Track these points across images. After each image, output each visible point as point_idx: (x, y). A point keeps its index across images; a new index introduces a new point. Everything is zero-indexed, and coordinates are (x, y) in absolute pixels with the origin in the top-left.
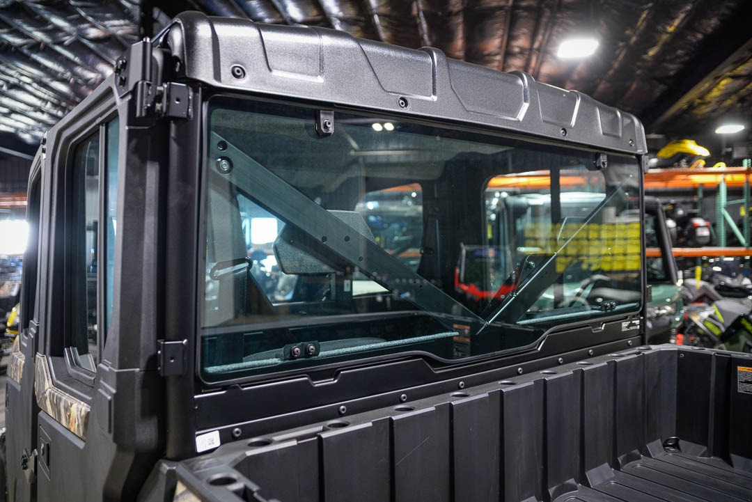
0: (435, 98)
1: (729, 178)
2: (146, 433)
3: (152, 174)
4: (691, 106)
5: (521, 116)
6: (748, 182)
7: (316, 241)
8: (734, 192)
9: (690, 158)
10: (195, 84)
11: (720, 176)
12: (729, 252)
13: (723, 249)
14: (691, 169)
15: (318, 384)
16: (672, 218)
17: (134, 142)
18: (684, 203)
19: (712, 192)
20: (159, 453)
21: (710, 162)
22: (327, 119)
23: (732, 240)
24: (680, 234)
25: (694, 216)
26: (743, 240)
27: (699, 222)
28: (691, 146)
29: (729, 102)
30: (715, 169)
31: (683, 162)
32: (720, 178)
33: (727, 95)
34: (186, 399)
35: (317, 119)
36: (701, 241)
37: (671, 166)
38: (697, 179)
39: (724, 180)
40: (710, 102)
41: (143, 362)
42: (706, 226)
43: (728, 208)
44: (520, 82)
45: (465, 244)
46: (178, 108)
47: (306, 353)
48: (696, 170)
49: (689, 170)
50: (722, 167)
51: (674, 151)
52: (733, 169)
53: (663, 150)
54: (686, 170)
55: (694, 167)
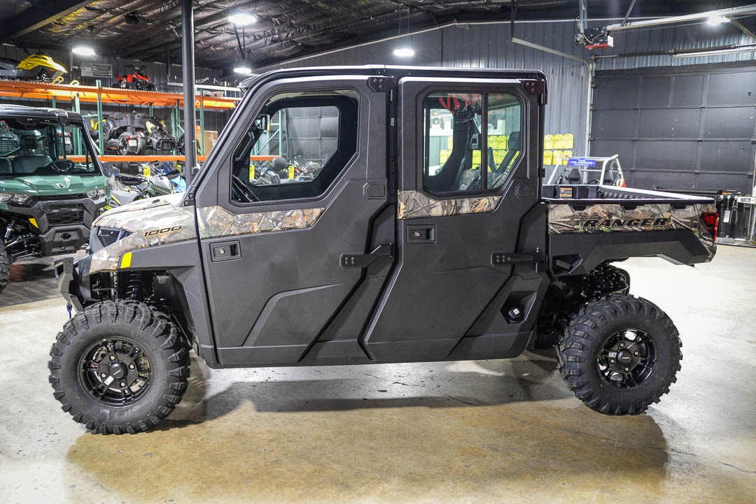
1: (81, 94)
4: (50, 26)
6: (99, 99)
9: (50, 73)
11: (75, 92)
14: (52, 84)
21: (67, 79)
28: (49, 62)
29: (80, 27)
30: (71, 85)
31: (44, 77)
32: (74, 94)
33: (81, 21)
37: (34, 79)
38: (54, 93)
39: (78, 94)
40: (65, 24)
48: (56, 85)
49: (50, 84)
50: (75, 84)
51: (35, 66)
52: (84, 87)
53: (22, 62)
54: (47, 84)
55: (56, 82)
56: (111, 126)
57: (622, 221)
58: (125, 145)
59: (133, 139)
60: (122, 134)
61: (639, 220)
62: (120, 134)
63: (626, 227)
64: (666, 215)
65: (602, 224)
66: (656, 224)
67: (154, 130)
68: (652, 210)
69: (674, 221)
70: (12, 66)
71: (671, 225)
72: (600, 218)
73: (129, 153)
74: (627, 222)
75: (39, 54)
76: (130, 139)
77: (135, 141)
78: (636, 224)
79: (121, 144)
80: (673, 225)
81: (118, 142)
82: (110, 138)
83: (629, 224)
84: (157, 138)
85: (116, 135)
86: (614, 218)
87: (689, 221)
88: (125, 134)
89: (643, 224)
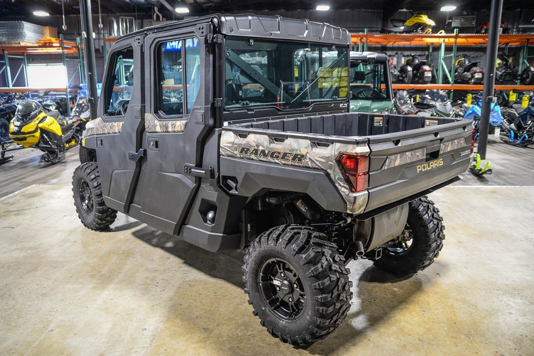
0: (279, 32)
1: (447, 40)
2: (211, 122)
3: (211, 57)
5: (305, 35)
6: (456, 42)
7: (248, 74)
8: (449, 49)
9: (424, 26)
10: (222, 34)
11: (441, 39)
12: (442, 87)
13: (440, 85)
14: (424, 34)
15: (249, 113)
16: (410, 66)
17: (207, 49)
18: (419, 55)
19: (437, 48)
20: (215, 126)
21: (435, 30)
22: (252, 41)
23: (446, 80)
24: (415, 75)
25: (424, 64)
26: (450, 79)
27: (426, 68)
28: (425, 19)
30: (438, 34)
31: (419, 30)
32: (441, 40)
34: (221, 113)
35: (249, 41)
36: (426, 80)
37: (412, 31)
38: (429, 40)
39: (444, 40)
41: (210, 104)
42: (430, 71)
43: (445, 59)
44: (305, 23)
45: (283, 81)
46: (219, 41)
47: (247, 103)
48: (427, 35)
49: (423, 34)
50: (443, 33)
51: (415, 22)
52: (449, 35)
53: (408, 21)
54: (421, 35)
55: (426, 33)
56: (467, 62)
57: (267, 152)
58: (473, 77)
59: (479, 72)
60: (472, 69)
61: (279, 153)
62: (471, 68)
63: (269, 158)
64: (303, 151)
65: (252, 152)
66: (294, 159)
67: (501, 65)
68: (292, 144)
69: (310, 159)
70: (401, 24)
71: (307, 162)
72: (251, 146)
73: (475, 83)
74: (270, 154)
75: (419, 14)
76: (476, 72)
77: (481, 74)
78: (277, 157)
79: (470, 76)
80: (309, 163)
81: (468, 75)
82: (464, 72)
83: (272, 156)
84: (501, 71)
85: (468, 69)
86: (261, 148)
87: (324, 161)
88: (474, 68)
89: (283, 158)
